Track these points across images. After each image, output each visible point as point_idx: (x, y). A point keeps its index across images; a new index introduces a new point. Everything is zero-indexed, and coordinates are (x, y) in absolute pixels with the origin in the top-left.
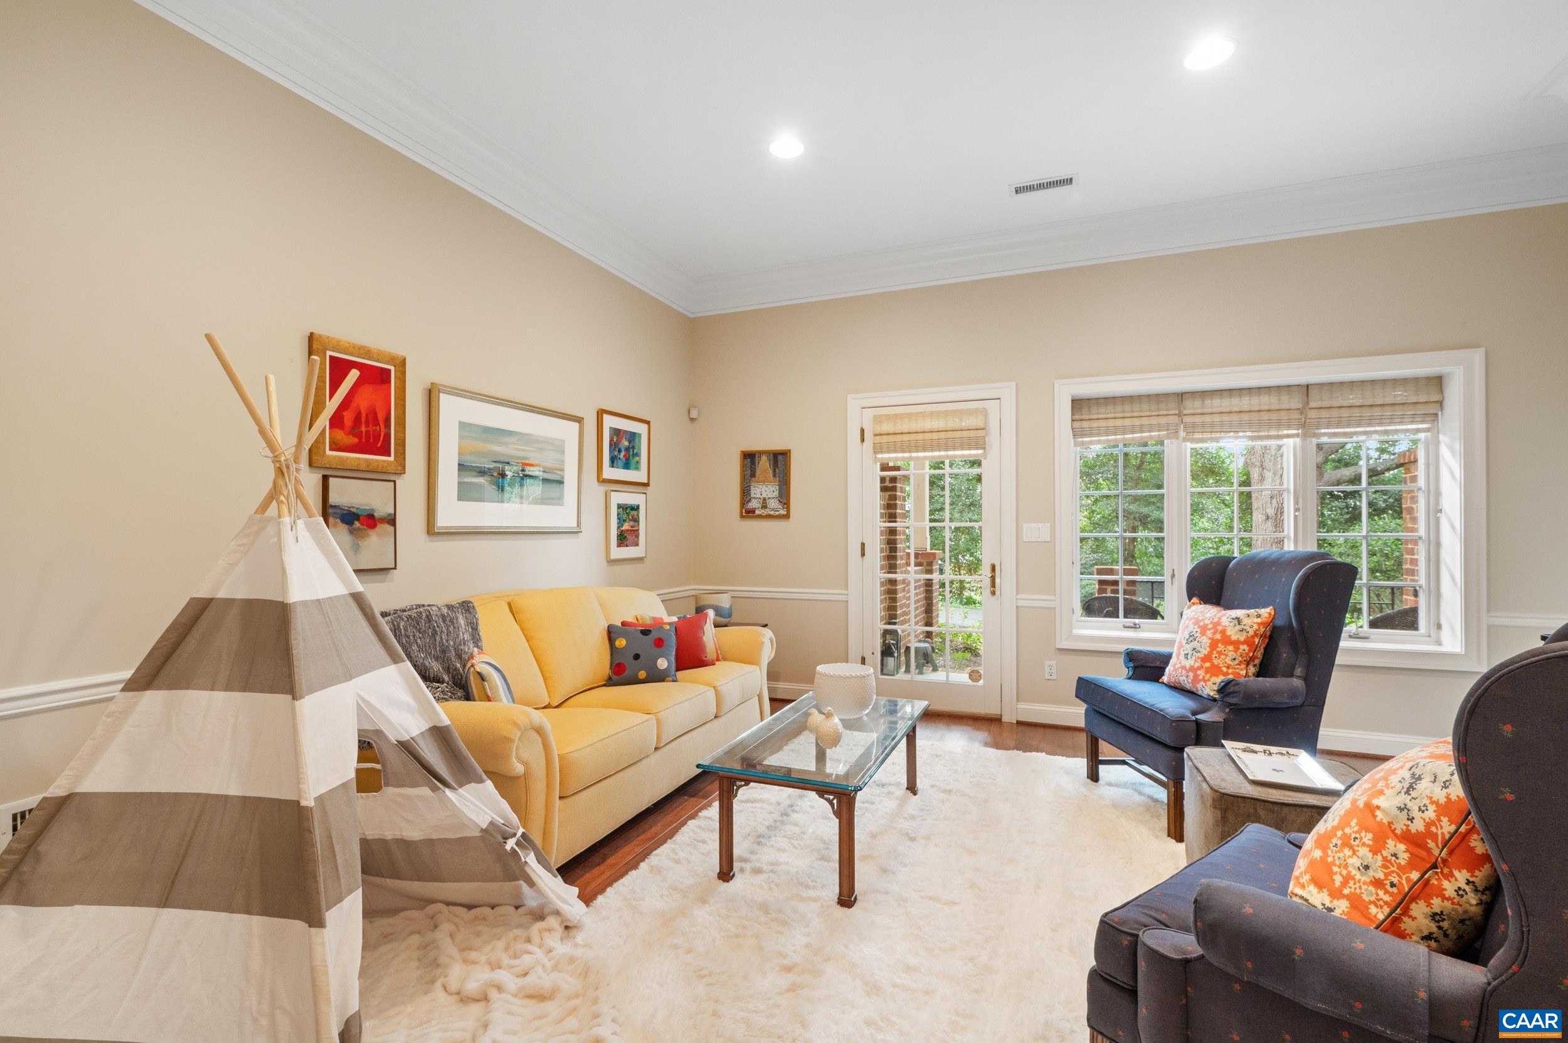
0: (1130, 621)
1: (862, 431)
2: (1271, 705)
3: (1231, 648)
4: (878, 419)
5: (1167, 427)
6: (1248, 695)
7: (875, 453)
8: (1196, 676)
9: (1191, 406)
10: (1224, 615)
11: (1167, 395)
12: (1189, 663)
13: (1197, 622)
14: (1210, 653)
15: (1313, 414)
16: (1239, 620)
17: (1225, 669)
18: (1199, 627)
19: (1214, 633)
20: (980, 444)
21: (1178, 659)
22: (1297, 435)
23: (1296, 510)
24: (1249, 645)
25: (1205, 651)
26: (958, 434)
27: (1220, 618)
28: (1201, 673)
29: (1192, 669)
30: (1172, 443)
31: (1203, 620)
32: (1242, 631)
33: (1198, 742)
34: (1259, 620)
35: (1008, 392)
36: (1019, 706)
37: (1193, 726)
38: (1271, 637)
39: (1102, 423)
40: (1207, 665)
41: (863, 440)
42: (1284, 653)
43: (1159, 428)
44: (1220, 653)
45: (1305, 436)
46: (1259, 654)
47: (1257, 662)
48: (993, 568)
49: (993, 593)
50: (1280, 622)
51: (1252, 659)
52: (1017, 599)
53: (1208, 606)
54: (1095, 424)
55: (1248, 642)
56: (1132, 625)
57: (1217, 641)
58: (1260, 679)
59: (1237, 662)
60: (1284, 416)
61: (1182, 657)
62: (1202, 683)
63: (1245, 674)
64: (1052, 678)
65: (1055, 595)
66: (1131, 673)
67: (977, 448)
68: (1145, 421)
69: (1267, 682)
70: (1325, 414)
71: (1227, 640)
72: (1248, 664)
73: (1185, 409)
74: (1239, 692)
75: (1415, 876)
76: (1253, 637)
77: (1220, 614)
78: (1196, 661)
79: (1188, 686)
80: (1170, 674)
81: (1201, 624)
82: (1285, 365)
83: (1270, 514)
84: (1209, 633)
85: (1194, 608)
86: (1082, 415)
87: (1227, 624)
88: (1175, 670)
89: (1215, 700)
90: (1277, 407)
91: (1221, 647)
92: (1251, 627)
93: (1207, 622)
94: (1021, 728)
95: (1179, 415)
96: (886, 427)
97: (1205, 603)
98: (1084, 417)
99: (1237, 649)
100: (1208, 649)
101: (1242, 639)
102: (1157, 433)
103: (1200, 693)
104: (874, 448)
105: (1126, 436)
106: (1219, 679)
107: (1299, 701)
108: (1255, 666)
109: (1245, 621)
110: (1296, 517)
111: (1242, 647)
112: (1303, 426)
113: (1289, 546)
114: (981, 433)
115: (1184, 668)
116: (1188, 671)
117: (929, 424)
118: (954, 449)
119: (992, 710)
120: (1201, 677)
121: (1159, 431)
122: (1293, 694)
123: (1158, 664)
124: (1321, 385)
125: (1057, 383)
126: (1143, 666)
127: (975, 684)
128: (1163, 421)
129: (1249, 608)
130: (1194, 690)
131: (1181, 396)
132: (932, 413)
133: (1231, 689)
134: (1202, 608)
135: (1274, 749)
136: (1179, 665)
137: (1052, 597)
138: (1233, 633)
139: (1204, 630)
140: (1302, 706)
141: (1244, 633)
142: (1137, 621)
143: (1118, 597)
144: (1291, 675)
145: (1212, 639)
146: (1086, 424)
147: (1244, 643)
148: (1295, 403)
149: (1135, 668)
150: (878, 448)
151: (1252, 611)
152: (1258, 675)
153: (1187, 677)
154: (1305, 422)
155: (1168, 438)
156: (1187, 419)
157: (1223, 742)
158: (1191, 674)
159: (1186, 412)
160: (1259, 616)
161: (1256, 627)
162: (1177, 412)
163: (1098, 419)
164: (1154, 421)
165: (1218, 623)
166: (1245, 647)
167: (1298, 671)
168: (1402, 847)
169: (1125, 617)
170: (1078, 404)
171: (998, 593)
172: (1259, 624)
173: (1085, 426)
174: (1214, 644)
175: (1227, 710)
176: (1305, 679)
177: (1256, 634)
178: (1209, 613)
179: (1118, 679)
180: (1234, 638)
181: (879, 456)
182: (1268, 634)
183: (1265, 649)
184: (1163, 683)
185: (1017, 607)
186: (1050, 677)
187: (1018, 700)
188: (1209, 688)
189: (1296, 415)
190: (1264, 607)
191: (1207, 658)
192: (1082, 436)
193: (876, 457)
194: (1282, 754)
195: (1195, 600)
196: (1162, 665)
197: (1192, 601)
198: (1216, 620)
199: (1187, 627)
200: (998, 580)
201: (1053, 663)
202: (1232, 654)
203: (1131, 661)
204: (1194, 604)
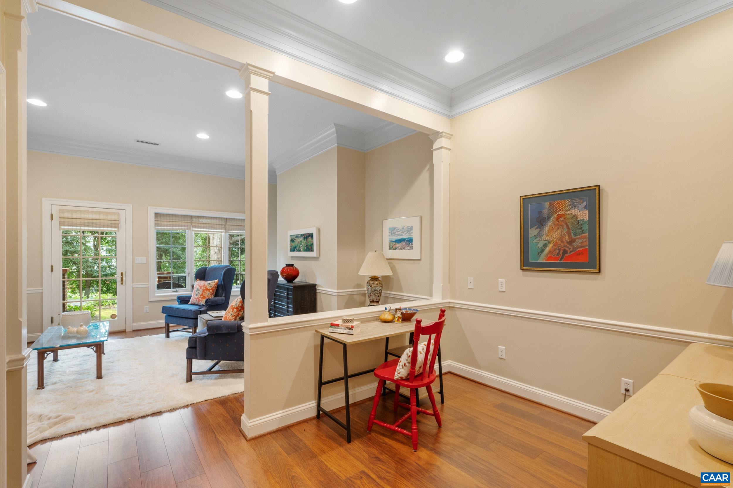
0: (175, 289)
1: (52, 215)
2: (217, 304)
3: (208, 291)
4: (61, 211)
5: (187, 226)
6: (212, 302)
7: (60, 225)
8: (199, 300)
9: (195, 220)
10: (206, 283)
11: (187, 216)
12: (197, 297)
13: (199, 285)
14: (203, 293)
15: (227, 227)
16: (210, 284)
17: (206, 297)
18: (200, 287)
19: (203, 288)
20: (117, 226)
21: (194, 296)
22: (224, 232)
23: (224, 253)
24: (212, 290)
25: (201, 293)
26: (105, 222)
27: (205, 284)
28: (200, 299)
29: (198, 298)
30: (188, 231)
31: (200, 285)
32: (210, 286)
33: (200, 314)
34: (215, 283)
35: (129, 208)
36: (134, 325)
37: (199, 312)
38: (217, 287)
39: (165, 223)
40: (202, 296)
41: (52, 219)
42: (220, 291)
43: (185, 226)
44: (205, 293)
45: (226, 232)
46: (215, 292)
47: (214, 294)
48: (122, 274)
49: (122, 284)
50: (219, 283)
51: (213, 293)
52: (133, 285)
53: (201, 281)
54: (163, 223)
55: (212, 289)
56: (175, 291)
57: (205, 290)
58: (215, 298)
59: (209, 295)
60: (220, 226)
61: (195, 296)
62: (201, 302)
63: (211, 297)
64: (147, 312)
65: (148, 282)
66: (179, 303)
67: (115, 228)
68: (180, 224)
69: (217, 298)
70: (230, 227)
71: (207, 289)
72: (212, 295)
73: (193, 221)
74: (210, 301)
75: (237, 313)
76: (213, 288)
77: (205, 283)
78: (199, 296)
79: (197, 304)
80: (191, 301)
81: (200, 286)
82: (219, 212)
83: (216, 252)
84: (202, 288)
85: (198, 282)
86: (158, 219)
87: (207, 285)
88: (193, 300)
89: (204, 305)
90: (219, 224)
91: (205, 291)
92: (213, 285)
93: (202, 285)
94: (135, 332)
95: (191, 223)
96: (66, 215)
97: (201, 280)
98: (158, 220)
99: (209, 291)
100: (202, 292)
101: (211, 288)
102: (184, 228)
103: (200, 304)
104: (60, 223)
105: (174, 228)
106: (205, 300)
107: (224, 302)
108: (214, 295)
109: (211, 284)
110: (223, 255)
111: (210, 291)
112: (225, 229)
113: (222, 264)
114: (117, 222)
115: (196, 298)
116: (197, 299)
117: (90, 216)
118: (104, 227)
119: (122, 328)
120: (200, 300)
121: (185, 227)
122: (222, 300)
123: (187, 299)
124: (229, 219)
125: (149, 207)
126: (183, 301)
127: (113, 319)
128: (186, 224)
129: (212, 280)
130: (198, 304)
131: (192, 217)
132: (92, 212)
133: (208, 301)
134: (200, 281)
135: (218, 312)
136: (194, 298)
137: (147, 283)
138: (208, 287)
139: (201, 287)
140: (224, 303)
141: (211, 287)
142: (177, 289)
143: (170, 283)
144: (222, 296)
145: (203, 289)
146: (159, 222)
147: (211, 289)
148: (223, 223)
149: (181, 301)
150: (61, 224)
151: (213, 281)
152: (214, 297)
153: (196, 301)
154: (226, 229)
155: (187, 230)
156: (193, 224)
157: (207, 312)
158: (198, 300)
159: (193, 222)
160: (214, 282)
161: (214, 285)
162: (190, 222)
163: (164, 221)
164: (183, 224)
165: (205, 285)
166: (211, 291)
167: (224, 295)
168: (236, 310)
169: (173, 288)
170: (157, 215)
171: (124, 283)
172: (215, 284)
173: (159, 223)
174: (203, 291)
175: (207, 307)
176: (225, 297)
177: (214, 287)
178: (202, 283)
179: (176, 305)
180: (209, 288)
181: (62, 227)
182: (217, 286)
183: (216, 290)
184: (189, 304)
185: (133, 288)
186: (146, 312)
187: (133, 323)
188: (203, 302)
189: (223, 226)
190: (216, 280)
191: (202, 295)
192: (158, 226)
193: (60, 228)
194: (220, 312)
195: (198, 280)
196: (189, 299)
197: (197, 280)
198: (204, 284)
199: (196, 287)
200: (124, 279)
201: (148, 306)
202: (208, 293)
203: (179, 299)
204: (197, 281)
